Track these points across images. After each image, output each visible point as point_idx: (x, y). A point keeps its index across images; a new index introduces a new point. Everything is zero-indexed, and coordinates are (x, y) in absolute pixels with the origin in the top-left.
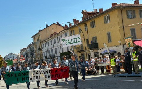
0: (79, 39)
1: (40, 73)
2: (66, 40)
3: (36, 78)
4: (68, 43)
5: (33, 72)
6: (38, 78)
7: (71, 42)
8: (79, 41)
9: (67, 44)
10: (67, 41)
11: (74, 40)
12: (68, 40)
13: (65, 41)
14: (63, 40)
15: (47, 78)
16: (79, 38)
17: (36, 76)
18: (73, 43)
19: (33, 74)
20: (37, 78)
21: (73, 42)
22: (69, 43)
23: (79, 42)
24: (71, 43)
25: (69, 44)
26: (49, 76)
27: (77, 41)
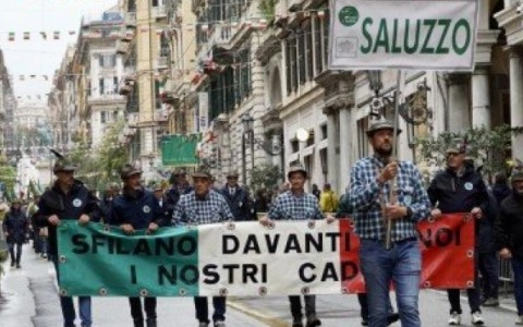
0: (462, 29)
1: (272, 249)
2: (368, 21)
3: (245, 275)
4: (379, 43)
5: (225, 238)
6: (258, 276)
7: (400, 43)
8: (460, 45)
9: (365, 51)
10: (373, 30)
11: (424, 30)
12: (383, 22)
13: (358, 26)
14: (342, 17)
15: (314, 277)
16: (463, 22)
17: (245, 267)
18: (410, 51)
19: (225, 251)
20: (252, 275)
21: (411, 44)
22: (385, 43)
23: (460, 51)
24: (396, 50)
25: (382, 49)
26: (330, 266)
27: (447, 43)
